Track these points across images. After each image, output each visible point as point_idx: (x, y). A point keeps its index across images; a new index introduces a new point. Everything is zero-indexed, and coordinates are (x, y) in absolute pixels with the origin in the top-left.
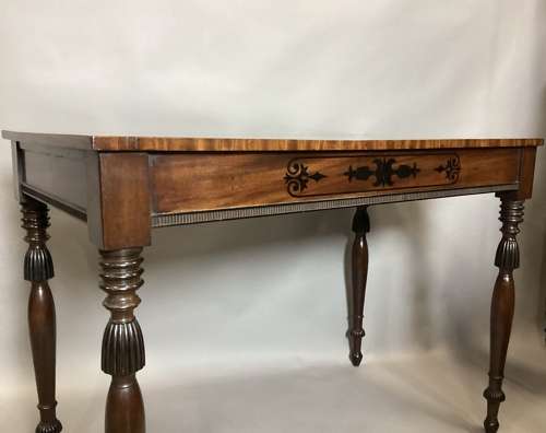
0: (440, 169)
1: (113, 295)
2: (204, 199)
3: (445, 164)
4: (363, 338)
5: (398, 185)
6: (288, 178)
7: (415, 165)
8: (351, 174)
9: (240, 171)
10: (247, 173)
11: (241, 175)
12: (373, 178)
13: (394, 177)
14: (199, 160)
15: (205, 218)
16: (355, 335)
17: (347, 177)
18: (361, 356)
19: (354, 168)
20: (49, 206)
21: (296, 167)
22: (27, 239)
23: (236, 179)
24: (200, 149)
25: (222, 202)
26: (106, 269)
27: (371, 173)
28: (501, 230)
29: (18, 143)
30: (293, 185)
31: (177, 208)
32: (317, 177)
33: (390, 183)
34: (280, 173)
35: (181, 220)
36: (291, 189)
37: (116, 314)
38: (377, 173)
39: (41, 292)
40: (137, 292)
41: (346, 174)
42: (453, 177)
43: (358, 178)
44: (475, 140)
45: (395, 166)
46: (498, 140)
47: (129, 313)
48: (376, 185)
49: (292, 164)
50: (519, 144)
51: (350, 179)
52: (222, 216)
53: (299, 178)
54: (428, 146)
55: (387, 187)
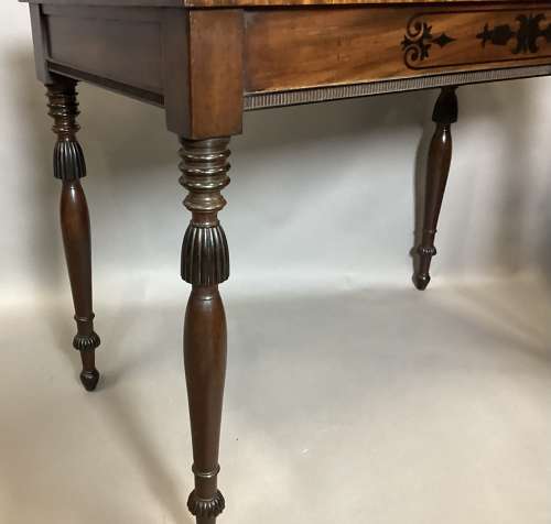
2: (305, 73)
4: (433, 257)
5: (544, 53)
6: (406, 42)
8: (485, 36)
9: (350, 33)
10: (358, 36)
11: (348, 39)
12: (513, 42)
13: (540, 39)
15: (305, 97)
16: (423, 254)
17: (481, 40)
18: (428, 279)
21: (418, 27)
22: (56, 129)
23: (343, 44)
26: (188, 162)
27: (511, 35)
30: (412, 51)
31: (271, 85)
32: (443, 40)
33: (534, 49)
34: (397, 36)
35: (275, 101)
36: (409, 57)
37: (199, 217)
38: (519, 35)
39: (73, 192)
40: (222, 192)
41: (479, 36)
43: (495, 42)
45: (543, 24)
47: (213, 215)
48: (516, 51)
49: (414, 22)
51: (483, 44)
52: (323, 96)
55: (529, 55)
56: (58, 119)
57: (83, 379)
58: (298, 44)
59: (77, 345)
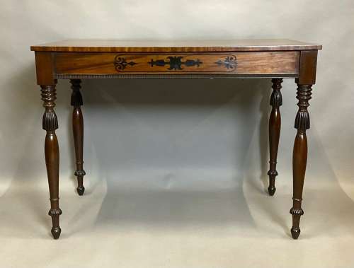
0: (219, 63)
1: (46, 102)
3: (223, 60)
5: (185, 70)
7: (198, 60)
8: (152, 63)
12: (168, 66)
13: (183, 66)
19: (155, 60)
24: (70, 50)
27: (166, 63)
28: (298, 105)
32: (132, 64)
33: (181, 69)
36: (117, 68)
37: (47, 109)
38: (170, 63)
40: (55, 102)
41: (149, 63)
42: (231, 68)
43: (157, 65)
45: (183, 60)
47: (51, 108)
48: (171, 68)
51: (152, 66)
53: (122, 63)
55: (177, 70)
57: (78, 190)
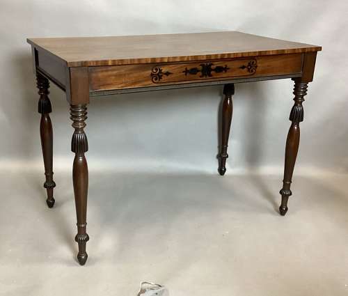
0: (243, 67)
1: (76, 122)
2: (112, 85)
3: (246, 64)
5: (215, 77)
6: (152, 75)
7: (226, 66)
8: (186, 72)
10: (132, 73)
11: (128, 74)
12: (200, 73)
14: (110, 68)
15: (113, 92)
16: (222, 157)
19: (188, 69)
20: (50, 81)
21: (156, 70)
22: (39, 93)
23: (127, 76)
24: (110, 64)
25: (120, 86)
26: (73, 112)
27: (198, 71)
28: (294, 99)
29: (35, 49)
31: (100, 88)
32: (167, 74)
33: (210, 75)
34: (150, 72)
37: (77, 130)
38: (202, 71)
39: (46, 119)
42: (252, 71)
43: (191, 74)
44: (266, 51)
45: (212, 67)
46: (283, 50)
49: (154, 68)
50: (301, 51)
51: (186, 75)
53: (158, 74)
54: (232, 57)
55: (208, 77)
56: (41, 89)
57: (48, 202)
58: (110, 76)
59: (45, 186)
